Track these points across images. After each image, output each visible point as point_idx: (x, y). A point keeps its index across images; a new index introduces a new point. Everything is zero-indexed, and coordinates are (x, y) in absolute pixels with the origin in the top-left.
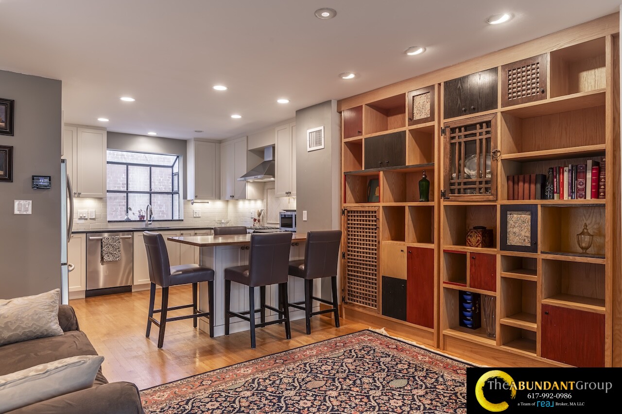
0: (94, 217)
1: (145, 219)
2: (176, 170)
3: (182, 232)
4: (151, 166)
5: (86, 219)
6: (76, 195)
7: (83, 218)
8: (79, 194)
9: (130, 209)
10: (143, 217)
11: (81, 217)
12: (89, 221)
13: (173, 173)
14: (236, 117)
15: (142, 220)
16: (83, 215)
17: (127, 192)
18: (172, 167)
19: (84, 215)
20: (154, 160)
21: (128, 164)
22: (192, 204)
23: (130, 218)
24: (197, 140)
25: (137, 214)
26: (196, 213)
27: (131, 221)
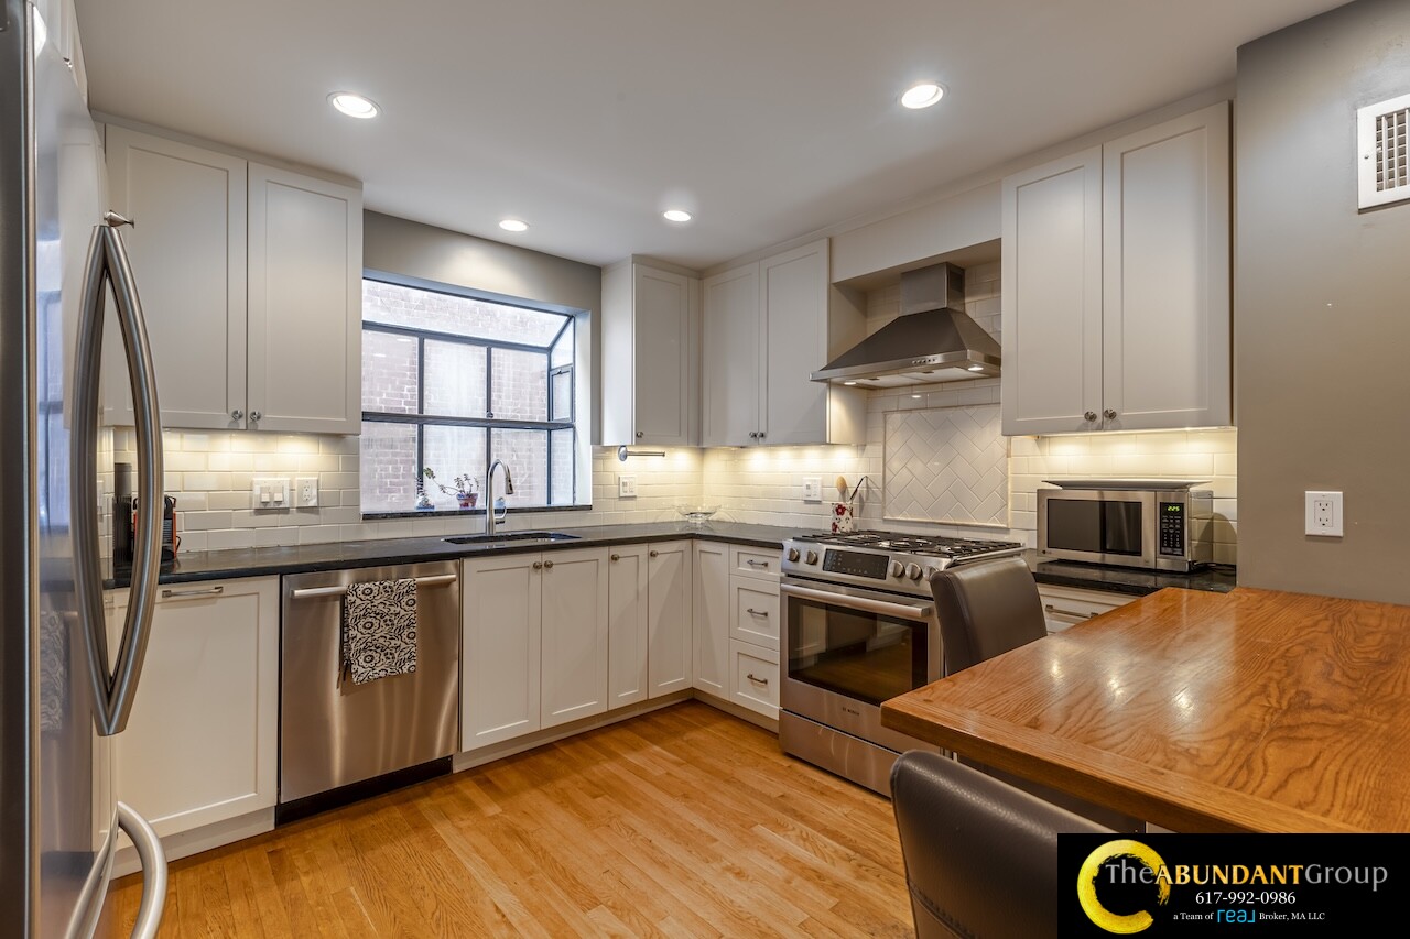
0: (313, 503)
1: (480, 504)
2: (561, 358)
3: (616, 550)
4: (490, 344)
5: (286, 511)
6: (242, 424)
7: (272, 506)
8: (256, 417)
9: (431, 475)
10: (471, 497)
11: (266, 503)
12: (294, 517)
13: (550, 369)
14: (921, 96)
15: (470, 508)
16: (272, 496)
17: (421, 420)
18: (549, 350)
19: (278, 497)
20: (502, 323)
21: (423, 335)
22: (624, 457)
23: (431, 502)
24: (641, 260)
25: (453, 491)
26: (625, 484)
27: (440, 514)
